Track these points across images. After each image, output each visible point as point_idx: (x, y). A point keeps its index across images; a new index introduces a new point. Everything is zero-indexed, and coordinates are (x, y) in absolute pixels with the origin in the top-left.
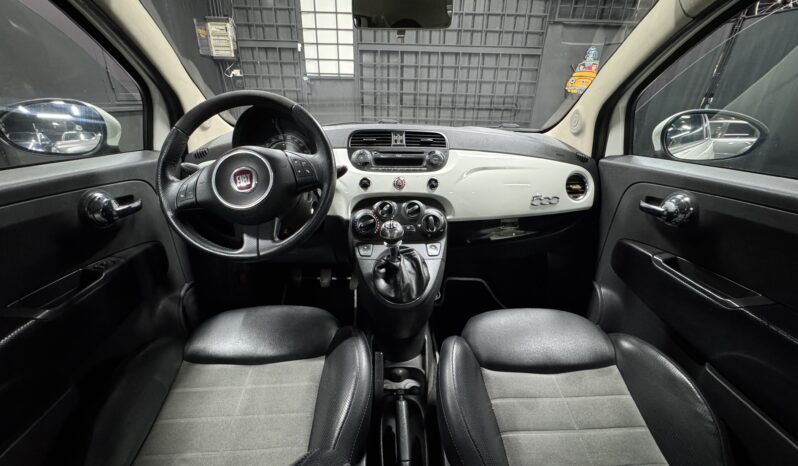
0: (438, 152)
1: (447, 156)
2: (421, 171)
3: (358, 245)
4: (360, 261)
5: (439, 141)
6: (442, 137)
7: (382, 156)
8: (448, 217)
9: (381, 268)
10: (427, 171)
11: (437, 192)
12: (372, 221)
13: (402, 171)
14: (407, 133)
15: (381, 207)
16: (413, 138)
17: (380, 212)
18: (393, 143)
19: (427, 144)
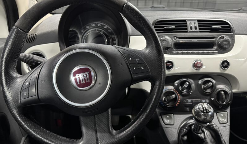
0: (226, 36)
1: (233, 40)
2: (213, 53)
3: (161, 114)
4: (164, 129)
5: (226, 27)
6: (228, 24)
7: (181, 41)
8: (234, 91)
9: (183, 136)
10: (219, 53)
11: (228, 71)
12: (174, 96)
13: (198, 54)
14: (198, 21)
15: (182, 84)
16: (204, 25)
17: (180, 88)
18: (189, 30)
19: (216, 30)
